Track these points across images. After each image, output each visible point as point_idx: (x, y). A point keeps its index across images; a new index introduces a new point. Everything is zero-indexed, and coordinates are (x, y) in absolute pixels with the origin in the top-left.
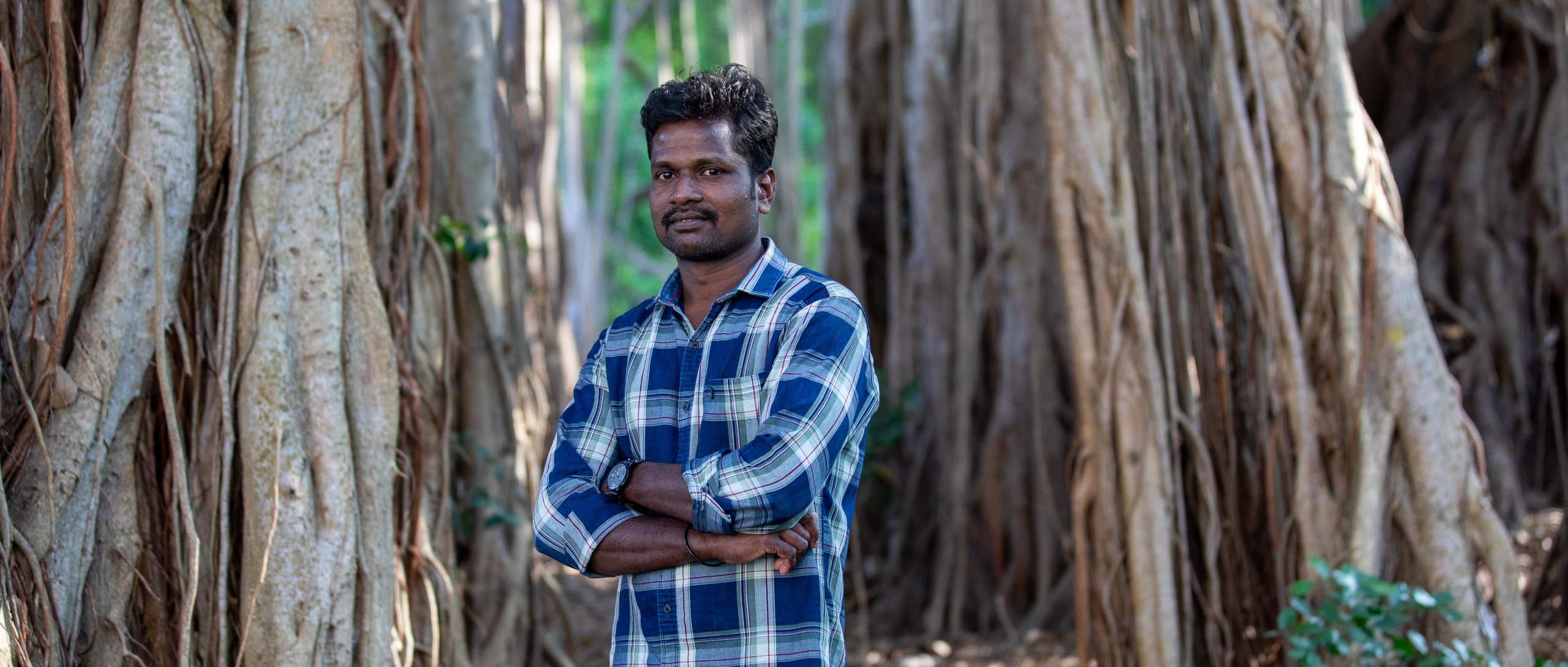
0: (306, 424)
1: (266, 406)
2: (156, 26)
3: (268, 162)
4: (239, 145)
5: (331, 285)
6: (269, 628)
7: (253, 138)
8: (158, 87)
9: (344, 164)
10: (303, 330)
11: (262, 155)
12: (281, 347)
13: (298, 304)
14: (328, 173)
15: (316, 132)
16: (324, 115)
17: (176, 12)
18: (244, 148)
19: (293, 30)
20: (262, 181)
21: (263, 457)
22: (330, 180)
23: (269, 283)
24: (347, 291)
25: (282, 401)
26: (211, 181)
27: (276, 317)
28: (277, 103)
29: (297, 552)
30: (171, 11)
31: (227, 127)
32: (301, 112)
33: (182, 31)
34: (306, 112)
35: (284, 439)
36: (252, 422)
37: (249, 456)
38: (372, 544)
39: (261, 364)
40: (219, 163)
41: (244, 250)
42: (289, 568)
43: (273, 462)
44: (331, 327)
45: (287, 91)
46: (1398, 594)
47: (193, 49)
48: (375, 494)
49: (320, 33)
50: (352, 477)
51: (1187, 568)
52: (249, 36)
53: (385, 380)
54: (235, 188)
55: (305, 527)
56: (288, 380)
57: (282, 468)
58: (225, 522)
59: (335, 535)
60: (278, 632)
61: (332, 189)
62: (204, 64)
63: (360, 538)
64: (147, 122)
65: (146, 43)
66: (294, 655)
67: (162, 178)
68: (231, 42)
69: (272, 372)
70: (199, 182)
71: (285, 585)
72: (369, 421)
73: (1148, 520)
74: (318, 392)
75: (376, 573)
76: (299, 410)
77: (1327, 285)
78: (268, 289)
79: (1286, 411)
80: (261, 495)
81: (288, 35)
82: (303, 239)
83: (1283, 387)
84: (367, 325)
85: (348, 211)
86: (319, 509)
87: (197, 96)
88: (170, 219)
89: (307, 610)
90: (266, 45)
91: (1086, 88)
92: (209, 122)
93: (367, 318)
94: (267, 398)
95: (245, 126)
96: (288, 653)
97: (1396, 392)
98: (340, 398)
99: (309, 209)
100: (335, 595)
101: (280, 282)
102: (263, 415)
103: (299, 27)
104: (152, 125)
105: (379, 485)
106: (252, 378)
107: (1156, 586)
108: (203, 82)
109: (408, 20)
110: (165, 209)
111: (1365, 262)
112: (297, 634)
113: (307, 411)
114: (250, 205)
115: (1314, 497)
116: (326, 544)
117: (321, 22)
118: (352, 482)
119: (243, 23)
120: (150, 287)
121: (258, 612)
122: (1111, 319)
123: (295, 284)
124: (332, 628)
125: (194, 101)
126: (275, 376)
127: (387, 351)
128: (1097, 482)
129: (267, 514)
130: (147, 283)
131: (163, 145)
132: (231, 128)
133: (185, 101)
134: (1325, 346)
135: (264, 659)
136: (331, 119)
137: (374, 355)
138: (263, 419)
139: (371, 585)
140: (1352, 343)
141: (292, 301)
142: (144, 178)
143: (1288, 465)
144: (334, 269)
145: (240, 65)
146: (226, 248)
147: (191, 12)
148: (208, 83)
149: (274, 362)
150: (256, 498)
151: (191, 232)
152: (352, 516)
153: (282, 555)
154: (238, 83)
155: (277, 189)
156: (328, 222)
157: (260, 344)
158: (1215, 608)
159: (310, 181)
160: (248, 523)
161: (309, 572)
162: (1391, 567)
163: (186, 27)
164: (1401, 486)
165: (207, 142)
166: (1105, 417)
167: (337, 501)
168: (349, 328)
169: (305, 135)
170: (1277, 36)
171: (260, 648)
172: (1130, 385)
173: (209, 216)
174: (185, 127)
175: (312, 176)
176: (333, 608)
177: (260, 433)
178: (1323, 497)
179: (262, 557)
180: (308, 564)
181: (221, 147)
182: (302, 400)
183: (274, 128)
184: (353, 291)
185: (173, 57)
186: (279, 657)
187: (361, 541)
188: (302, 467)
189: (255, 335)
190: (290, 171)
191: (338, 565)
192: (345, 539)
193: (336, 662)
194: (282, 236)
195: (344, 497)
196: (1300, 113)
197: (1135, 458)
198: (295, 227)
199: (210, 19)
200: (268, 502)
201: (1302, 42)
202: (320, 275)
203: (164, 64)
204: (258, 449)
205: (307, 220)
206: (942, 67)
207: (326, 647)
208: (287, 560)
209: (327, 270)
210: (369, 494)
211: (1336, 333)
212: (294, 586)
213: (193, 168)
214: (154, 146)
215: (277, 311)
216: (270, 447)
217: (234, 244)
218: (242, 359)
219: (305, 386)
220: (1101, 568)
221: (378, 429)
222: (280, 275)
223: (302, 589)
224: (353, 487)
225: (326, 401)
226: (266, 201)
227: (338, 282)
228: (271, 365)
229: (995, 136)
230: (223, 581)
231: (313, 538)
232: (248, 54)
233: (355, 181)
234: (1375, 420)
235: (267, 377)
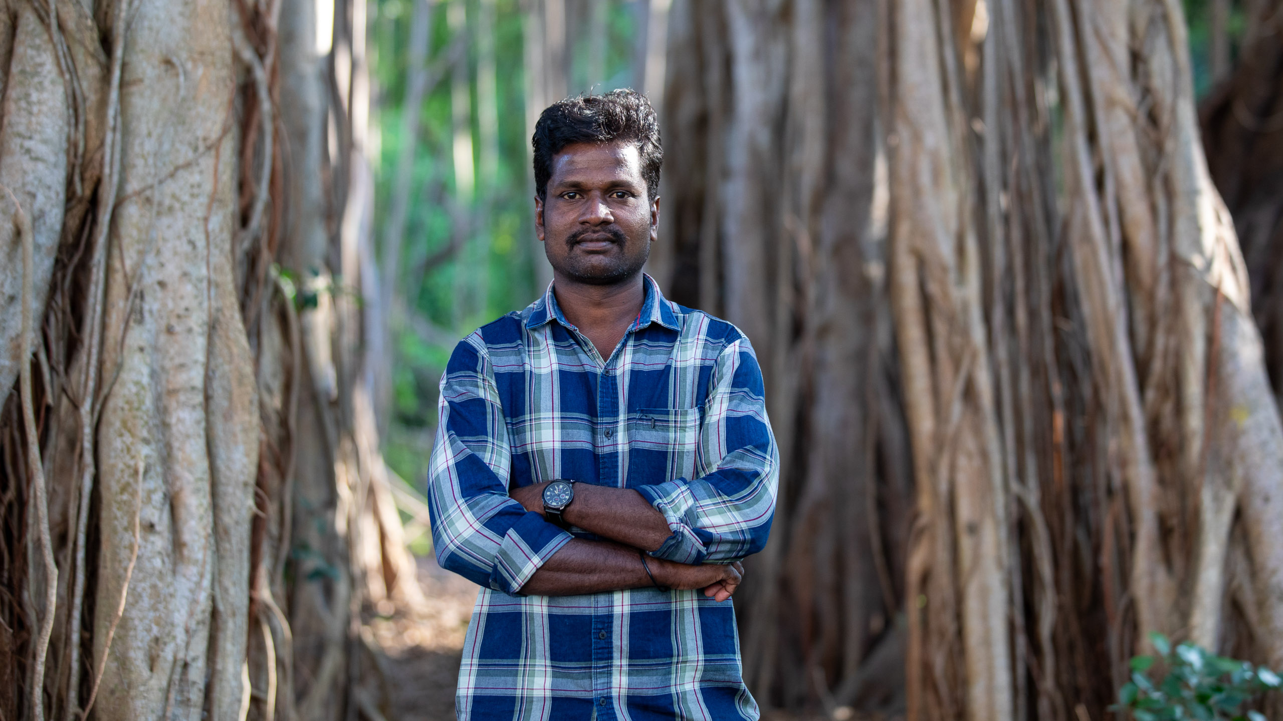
0: (167, 458)
1: (128, 439)
2: (30, 52)
3: (139, 193)
4: (111, 175)
5: (197, 320)
6: (123, 662)
7: (124, 168)
8: (30, 113)
9: (214, 199)
10: (168, 364)
11: (133, 186)
12: (145, 380)
13: (163, 338)
14: (198, 206)
15: (188, 165)
16: (196, 149)
17: (51, 39)
18: (116, 178)
19: (168, 63)
20: (132, 212)
21: (123, 490)
22: (200, 214)
23: (136, 315)
24: (213, 327)
25: (145, 433)
26: (79, 210)
27: (141, 349)
28: (149, 135)
29: (154, 587)
30: (46, 37)
31: (98, 156)
32: (173, 145)
33: (57, 58)
34: (178, 145)
35: (146, 472)
36: (113, 454)
37: (109, 488)
38: (227, 583)
39: (124, 396)
40: (88, 192)
41: (111, 281)
42: (146, 602)
43: (134, 494)
44: (196, 362)
45: (160, 123)
46: (1241, 671)
47: (67, 76)
48: (232, 531)
49: (195, 66)
50: (211, 514)
51: (1021, 641)
52: (124, 66)
53: (247, 418)
54: (104, 218)
55: (163, 562)
56: (151, 413)
57: (143, 502)
58: (81, 555)
59: (192, 571)
60: (133, 668)
61: (202, 222)
62: (78, 93)
63: (217, 576)
64: (18, 148)
65: (20, 68)
66: (147, 691)
67: (31, 205)
68: (105, 71)
69: (136, 405)
70: (67, 210)
71: (141, 620)
72: (229, 459)
73: (984, 593)
74: (180, 427)
75: (229, 612)
76: (161, 445)
77: (1171, 361)
78: (135, 321)
79: (1126, 488)
80: (120, 529)
81: (163, 67)
82: (171, 272)
83: (1124, 463)
84: (231, 362)
85: (216, 246)
86: (177, 545)
87: (69, 124)
88: (37, 247)
89: (162, 646)
90: (141, 76)
91: (935, 157)
92: (81, 150)
93: (231, 354)
94: (129, 431)
95: (117, 156)
96: (142, 688)
97: (1239, 472)
98: (202, 433)
99: (178, 243)
100: (191, 631)
101: (147, 315)
102: (125, 447)
103: (175, 60)
104: (23, 151)
105: (237, 523)
106: (115, 411)
107: (990, 659)
108: (76, 110)
109: (269, 60)
110: (34, 237)
111: (1211, 340)
112: (152, 669)
113: (168, 446)
114: (118, 237)
115: (1152, 574)
116: (183, 580)
117: (196, 56)
118: (211, 519)
119: (119, 52)
120: (14, 314)
121: (113, 646)
122: (953, 389)
123: (161, 318)
124: (186, 665)
125: (66, 129)
126: (138, 409)
127: (249, 389)
128: (932, 552)
129: (125, 548)
130: (12, 310)
131: (33, 171)
132: (102, 158)
133: (57, 128)
134: (1167, 423)
135: (117, 694)
136: (204, 154)
137: (236, 391)
138: (125, 452)
139: (225, 622)
140: (1195, 421)
141: (157, 334)
142: (14, 204)
143: (1126, 541)
144: (200, 304)
145: (114, 95)
146: (94, 278)
147: (66, 39)
148: (81, 111)
149: (137, 394)
150: (115, 531)
151: (57, 261)
152: (209, 553)
153: (139, 590)
154: (111, 112)
155: (146, 221)
156: (196, 256)
157: (125, 376)
158: (1048, 683)
159: (179, 215)
160: (105, 556)
161: (166, 608)
162: (1229, 646)
163: (61, 54)
164: (1241, 565)
165: (77, 171)
166: (943, 487)
167: (196, 537)
168: (212, 364)
169: (177, 169)
170: (1128, 111)
171: (113, 682)
172: (970, 456)
173: (76, 245)
174: (56, 154)
175: (182, 209)
176: (188, 644)
177: (121, 466)
178: (1161, 575)
179: (120, 591)
180: (165, 600)
181: (91, 177)
182: (164, 435)
183: (146, 160)
184: (218, 327)
185: (47, 83)
186: (133, 693)
187: (217, 579)
188: (162, 500)
189: (119, 367)
190: (160, 204)
191: (195, 601)
192: (202, 576)
193: (189, 700)
194: (150, 268)
195: (203, 533)
196: (1149, 189)
197: (973, 529)
198: (163, 260)
199: (86, 48)
200: (127, 536)
201: (1153, 118)
202: (187, 309)
203: (37, 90)
204: (118, 481)
205: (175, 253)
206: (764, 138)
207: (180, 685)
208: (144, 595)
209: (193, 304)
210: (226, 532)
211: (1180, 410)
212: (150, 621)
213: (62, 196)
214: (25, 172)
215: (142, 344)
216: (131, 480)
217: (102, 275)
218: (105, 391)
219: (168, 420)
220: (934, 640)
221: (237, 466)
222: (146, 307)
223: (158, 624)
224: (211, 524)
225: (188, 436)
226: (135, 233)
227: (204, 317)
228: (135, 398)
229: (817, 208)
230: (77, 614)
231: (170, 573)
232: (123, 84)
233: (225, 217)
234: (1217, 499)
235: (130, 410)
